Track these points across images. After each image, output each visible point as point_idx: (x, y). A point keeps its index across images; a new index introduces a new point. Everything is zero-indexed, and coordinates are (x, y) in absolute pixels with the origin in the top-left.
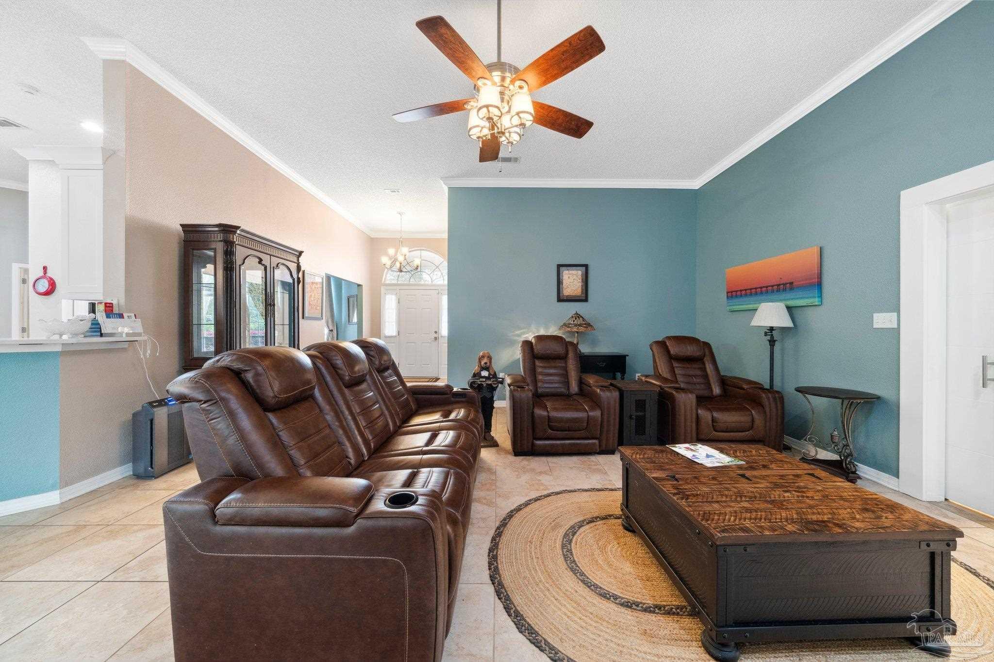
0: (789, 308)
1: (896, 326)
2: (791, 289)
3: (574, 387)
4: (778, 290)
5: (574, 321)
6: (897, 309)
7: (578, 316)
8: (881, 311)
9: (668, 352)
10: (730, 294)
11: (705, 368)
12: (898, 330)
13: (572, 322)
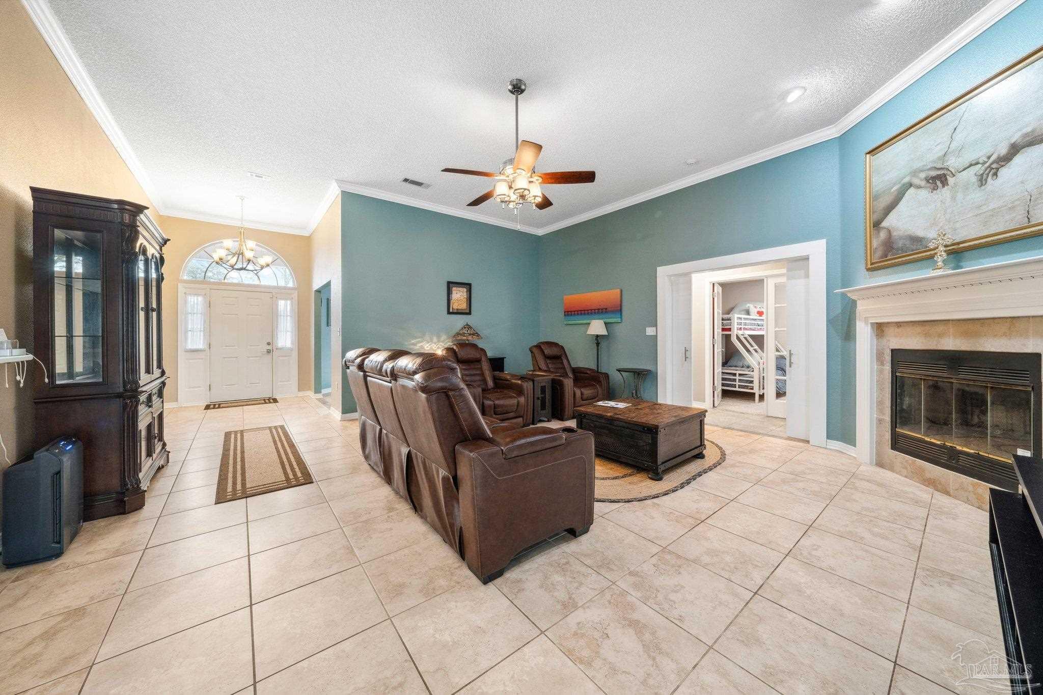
0: (605, 323)
1: (655, 334)
2: (606, 312)
3: (490, 383)
4: (598, 313)
5: (467, 331)
6: (656, 325)
7: (468, 327)
8: (649, 327)
9: (543, 352)
10: (566, 313)
11: (563, 362)
12: (656, 336)
13: (466, 332)
